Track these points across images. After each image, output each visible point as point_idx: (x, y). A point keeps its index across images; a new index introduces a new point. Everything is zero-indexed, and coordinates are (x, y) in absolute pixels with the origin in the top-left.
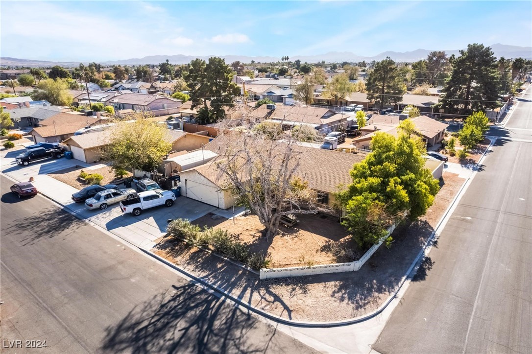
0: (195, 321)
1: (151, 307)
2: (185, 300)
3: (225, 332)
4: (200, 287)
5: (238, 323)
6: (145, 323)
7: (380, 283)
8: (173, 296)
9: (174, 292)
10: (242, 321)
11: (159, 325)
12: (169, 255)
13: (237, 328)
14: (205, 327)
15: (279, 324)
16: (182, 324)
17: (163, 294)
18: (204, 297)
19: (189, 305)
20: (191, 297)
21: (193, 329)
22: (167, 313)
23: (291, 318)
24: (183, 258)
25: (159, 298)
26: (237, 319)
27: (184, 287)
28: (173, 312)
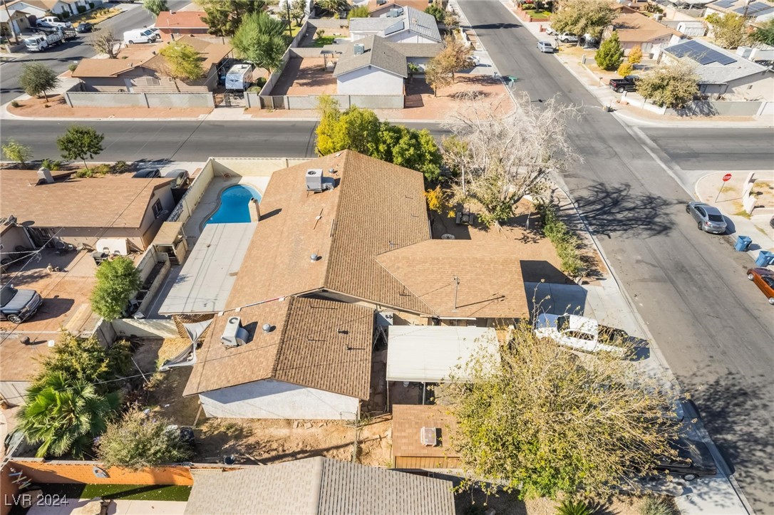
0: (609, 213)
2: (608, 226)
4: (591, 229)
6: (641, 227)
8: (614, 232)
9: (611, 234)
11: (633, 222)
14: (607, 209)
16: (619, 216)
18: (594, 222)
20: (602, 225)
21: (614, 211)
24: (587, 252)
25: (625, 236)
27: (603, 233)
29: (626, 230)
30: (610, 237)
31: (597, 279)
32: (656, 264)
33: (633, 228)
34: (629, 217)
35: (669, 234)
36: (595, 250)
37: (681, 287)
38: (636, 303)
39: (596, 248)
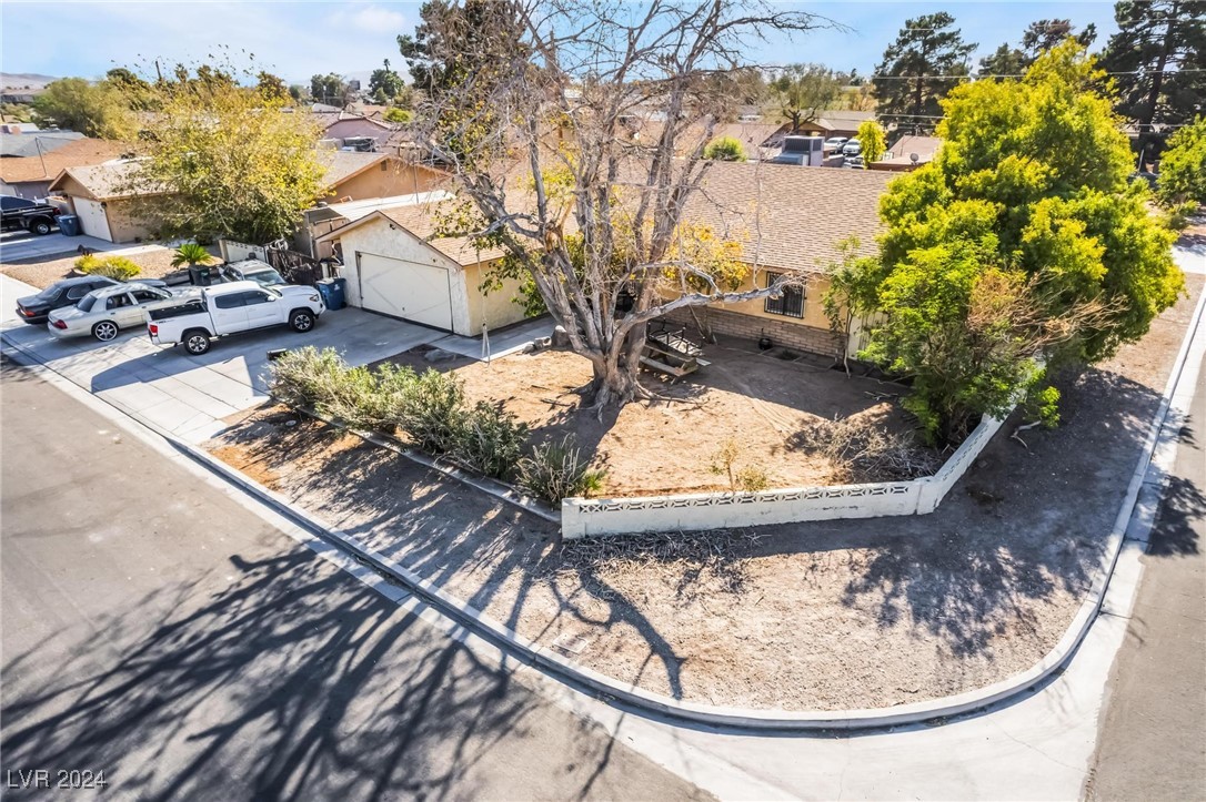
0: (271, 700)
1: (115, 637)
2: (261, 611)
3: (390, 748)
4: (331, 562)
5: (449, 709)
7: (1030, 556)
8: (222, 594)
9: (230, 578)
10: (468, 703)
11: (115, 711)
12: (256, 458)
13: (444, 731)
14: (308, 724)
15: (628, 716)
16: (213, 706)
17: (187, 587)
18: (336, 599)
19: (270, 628)
20: (289, 597)
21: (256, 735)
22: (170, 662)
23: (678, 692)
24: (300, 468)
25: (163, 602)
26: (451, 690)
27: (272, 564)
28: (192, 658)
29: (163, 633)
33: (121, 668)
34: (143, 740)
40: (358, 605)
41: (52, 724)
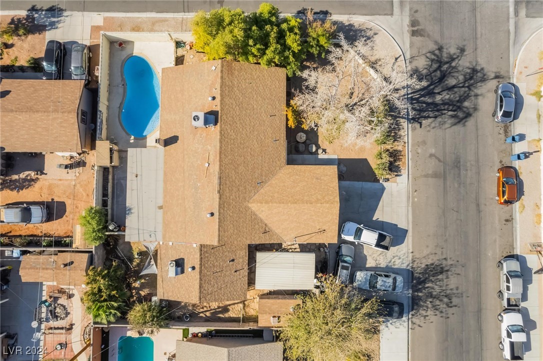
1: (440, 122)
4: (411, 115)
8: (427, 119)
9: (424, 122)
14: (432, 87)
16: (438, 98)
18: (416, 105)
22: (438, 111)
25: (433, 125)
29: (436, 117)
30: (421, 127)
31: (396, 176)
32: (442, 160)
33: (443, 114)
34: (445, 99)
35: (466, 123)
36: (405, 143)
37: (448, 183)
38: (413, 198)
39: (407, 141)
40: (415, 102)
41: (451, 111)
